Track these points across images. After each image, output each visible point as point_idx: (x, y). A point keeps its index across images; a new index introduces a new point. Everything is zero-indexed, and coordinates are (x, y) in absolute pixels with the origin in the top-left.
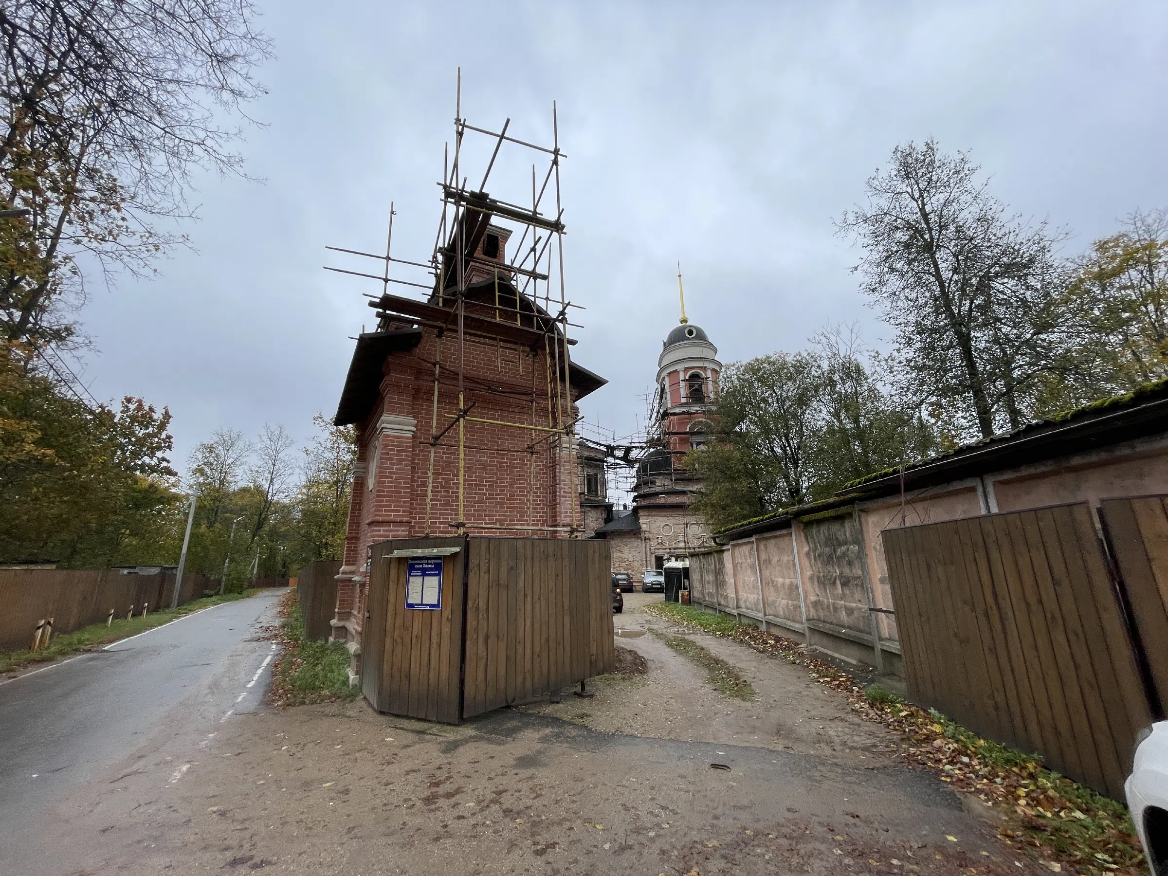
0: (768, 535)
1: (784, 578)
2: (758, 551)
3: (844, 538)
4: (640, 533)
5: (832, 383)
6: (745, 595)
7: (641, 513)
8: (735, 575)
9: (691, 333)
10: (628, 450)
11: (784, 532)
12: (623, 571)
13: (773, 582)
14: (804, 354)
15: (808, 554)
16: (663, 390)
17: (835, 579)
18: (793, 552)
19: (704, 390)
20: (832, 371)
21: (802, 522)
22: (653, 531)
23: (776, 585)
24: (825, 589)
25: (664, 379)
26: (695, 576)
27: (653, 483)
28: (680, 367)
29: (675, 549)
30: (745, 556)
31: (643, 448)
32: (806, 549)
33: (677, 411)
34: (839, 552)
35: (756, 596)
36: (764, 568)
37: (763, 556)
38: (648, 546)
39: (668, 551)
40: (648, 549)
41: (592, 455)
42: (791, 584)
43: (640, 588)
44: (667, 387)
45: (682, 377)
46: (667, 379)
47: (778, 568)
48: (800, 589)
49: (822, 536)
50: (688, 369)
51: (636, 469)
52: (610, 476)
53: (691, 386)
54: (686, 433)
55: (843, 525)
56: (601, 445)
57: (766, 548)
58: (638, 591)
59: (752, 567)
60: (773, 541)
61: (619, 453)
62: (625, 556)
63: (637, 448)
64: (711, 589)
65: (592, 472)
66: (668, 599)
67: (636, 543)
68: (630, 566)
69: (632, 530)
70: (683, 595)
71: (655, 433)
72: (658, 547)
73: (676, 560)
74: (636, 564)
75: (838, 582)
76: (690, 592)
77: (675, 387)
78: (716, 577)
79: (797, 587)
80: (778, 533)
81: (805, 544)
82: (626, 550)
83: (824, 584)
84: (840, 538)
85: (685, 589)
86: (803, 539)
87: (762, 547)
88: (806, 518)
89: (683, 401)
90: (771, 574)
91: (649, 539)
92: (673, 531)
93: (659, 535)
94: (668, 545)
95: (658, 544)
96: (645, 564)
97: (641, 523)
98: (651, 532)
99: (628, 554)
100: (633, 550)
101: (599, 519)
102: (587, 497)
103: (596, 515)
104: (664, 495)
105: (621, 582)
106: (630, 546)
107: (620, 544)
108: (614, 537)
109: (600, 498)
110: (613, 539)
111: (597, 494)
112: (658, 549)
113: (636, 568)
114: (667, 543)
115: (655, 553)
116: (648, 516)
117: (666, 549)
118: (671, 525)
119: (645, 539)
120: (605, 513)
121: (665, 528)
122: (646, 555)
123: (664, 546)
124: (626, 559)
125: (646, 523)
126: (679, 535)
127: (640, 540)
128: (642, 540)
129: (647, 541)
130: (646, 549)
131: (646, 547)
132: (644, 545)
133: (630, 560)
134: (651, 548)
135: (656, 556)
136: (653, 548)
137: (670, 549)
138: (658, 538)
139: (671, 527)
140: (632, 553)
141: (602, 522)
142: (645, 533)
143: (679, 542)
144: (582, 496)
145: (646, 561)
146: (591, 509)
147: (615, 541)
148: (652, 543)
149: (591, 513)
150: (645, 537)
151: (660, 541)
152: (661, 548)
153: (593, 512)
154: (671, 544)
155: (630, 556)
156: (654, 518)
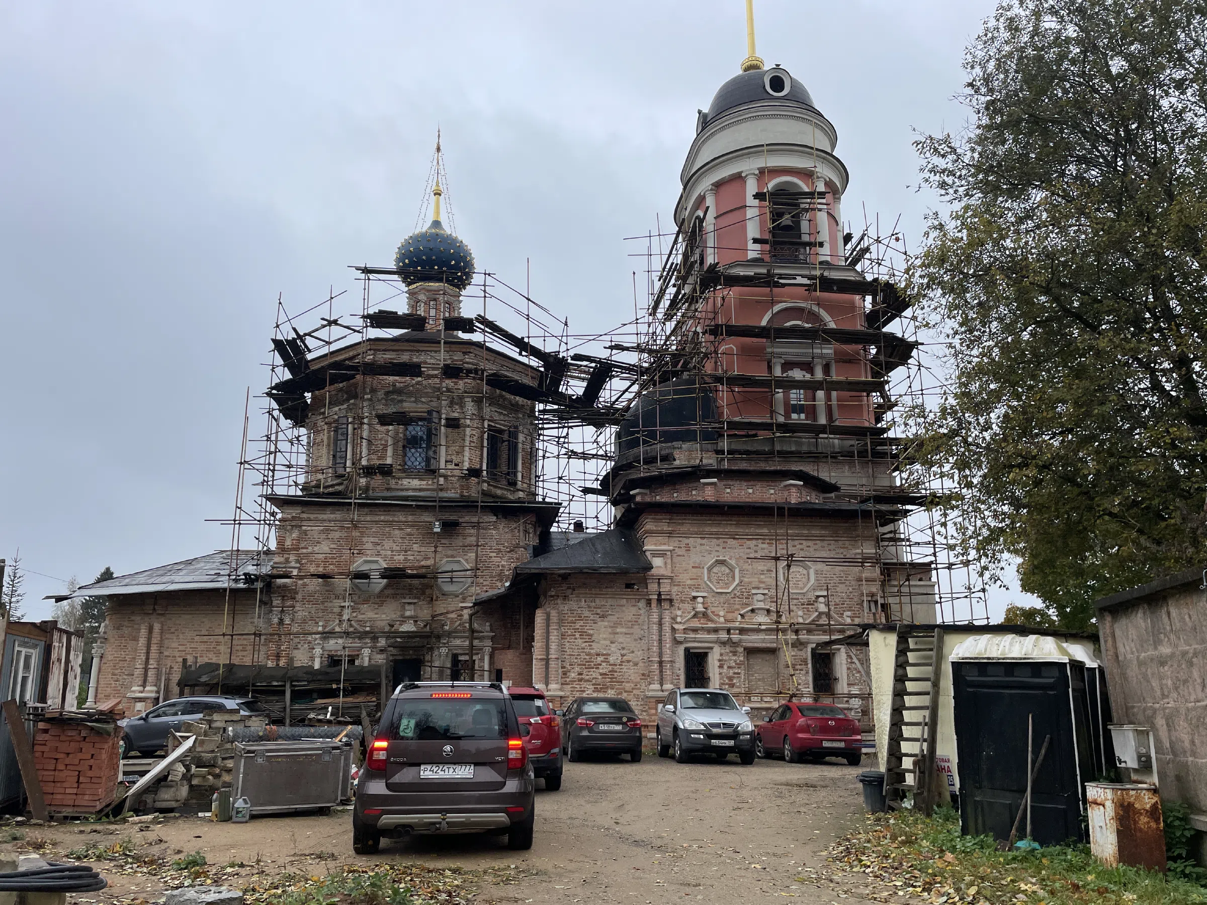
4: (644, 582)
7: (645, 527)
9: (776, 85)
10: (599, 374)
12: (594, 693)
19: (805, 226)
22: (685, 578)
25: (698, 202)
27: (667, 458)
28: (749, 166)
29: (742, 631)
38: (667, 619)
39: (723, 636)
40: (667, 628)
44: (708, 220)
50: (763, 173)
53: (774, 217)
54: (759, 333)
62: (596, 648)
63: (623, 369)
65: (502, 421)
67: (631, 610)
69: (623, 573)
72: (696, 624)
74: (631, 673)
77: (734, 217)
82: (601, 632)
89: (756, 249)
91: (671, 601)
92: (737, 581)
93: (697, 588)
94: (722, 619)
95: (695, 616)
96: (657, 672)
97: (648, 554)
98: (677, 579)
99: (608, 642)
100: (624, 630)
101: (518, 546)
102: (485, 486)
103: (509, 536)
104: (715, 480)
105: (602, 727)
106: (613, 619)
107: (587, 613)
108: (570, 591)
109: (521, 494)
110: (565, 598)
111: (514, 484)
112: (695, 630)
113: (628, 686)
114: (722, 613)
115: (686, 640)
116: (670, 534)
117: (716, 630)
118: (733, 562)
119: (659, 601)
120: (535, 532)
121: (715, 570)
122: (660, 648)
123: (712, 621)
124: (600, 659)
125: (661, 554)
126: (754, 591)
127: (642, 604)
128: (649, 602)
129: (666, 605)
130: (660, 630)
131: (660, 624)
132: (655, 618)
133: (611, 659)
134: (676, 626)
135: (687, 650)
136: (681, 627)
137: (729, 631)
138: (695, 598)
139: (732, 570)
140: (620, 640)
141: (527, 555)
142: (659, 583)
143: (753, 611)
144: (474, 480)
145: (661, 663)
146: (494, 519)
147: (573, 604)
148: (679, 613)
149: (495, 528)
150: (659, 595)
151: (700, 608)
152: (702, 629)
153: (501, 526)
154: (730, 616)
155: (613, 648)
156: (686, 541)
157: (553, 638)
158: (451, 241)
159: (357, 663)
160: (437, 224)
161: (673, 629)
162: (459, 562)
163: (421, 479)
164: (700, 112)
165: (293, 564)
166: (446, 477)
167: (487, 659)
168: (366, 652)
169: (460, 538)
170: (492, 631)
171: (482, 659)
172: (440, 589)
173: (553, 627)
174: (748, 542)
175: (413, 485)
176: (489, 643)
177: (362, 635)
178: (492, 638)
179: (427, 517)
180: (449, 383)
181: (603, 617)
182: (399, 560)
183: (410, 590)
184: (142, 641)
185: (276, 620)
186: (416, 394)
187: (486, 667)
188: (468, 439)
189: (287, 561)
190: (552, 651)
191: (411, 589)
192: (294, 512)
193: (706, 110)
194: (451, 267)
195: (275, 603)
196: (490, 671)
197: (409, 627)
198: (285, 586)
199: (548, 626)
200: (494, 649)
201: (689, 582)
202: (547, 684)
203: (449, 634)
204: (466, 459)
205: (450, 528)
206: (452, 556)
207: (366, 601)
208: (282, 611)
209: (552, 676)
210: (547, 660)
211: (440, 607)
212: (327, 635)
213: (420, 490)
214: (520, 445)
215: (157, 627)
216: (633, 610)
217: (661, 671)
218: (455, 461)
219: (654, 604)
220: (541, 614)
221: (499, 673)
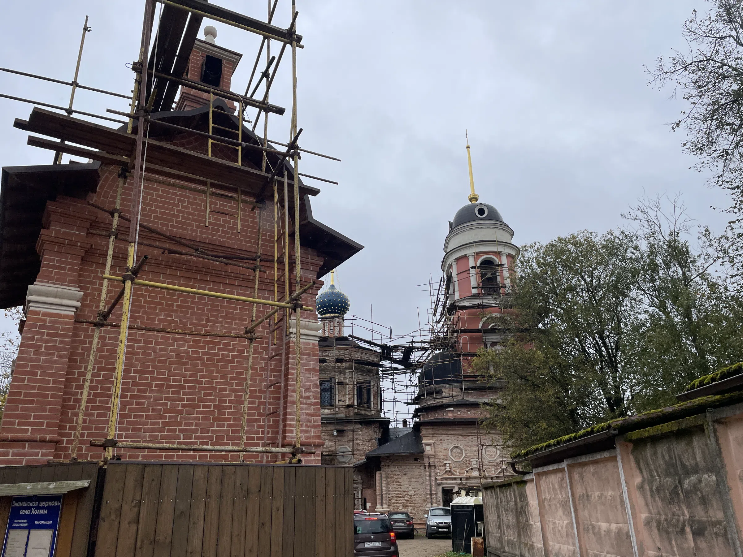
0: (584, 459)
1: (608, 521)
2: (571, 482)
3: (692, 462)
4: (422, 458)
5: (654, 267)
6: (557, 546)
7: (424, 431)
8: (542, 516)
9: (481, 211)
10: (408, 351)
11: (606, 454)
12: (401, 509)
13: (593, 527)
14: (617, 233)
15: (641, 487)
16: (449, 278)
17: (684, 525)
18: (619, 484)
19: (499, 279)
20: (653, 253)
21: (631, 441)
22: (441, 455)
23: (599, 532)
24: (670, 541)
25: (450, 266)
26: (490, 516)
27: (439, 392)
28: (469, 252)
29: (467, 479)
30: (554, 488)
31: (426, 349)
32: (638, 480)
33: (467, 303)
34: (686, 483)
35: (571, 548)
36: (581, 506)
37: (579, 491)
38: (433, 474)
39: (459, 481)
40: (433, 478)
41: (364, 357)
42: (620, 531)
43: (423, 532)
44: (454, 274)
45: (472, 263)
46: (454, 266)
47: (599, 508)
48: (634, 539)
49: (661, 462)
50: (477, 254)
51: (418, 375)
52: (386, 384)
53: (483, 275)
54: (478, 331)
55: (690, 443)
56: (375, 345)
57: (582, 478)
58: (420, 537)
59: (564, 505)
60: (591, 468)
61: (398, 355)
62: (403, 488)
63: (418, 349)
64: (511, 535)
65: (362, 378)
66: (456, 548)
67: (417, 471)
68: (410, 502)
69: (413, 454)
70: (475, 543)
71: (441, 330)
72: (446, 476)
73: (467, 494)
74: (418, 499)
75: (688, 529)
76: (484, 539)
77: (465, 275)
78: (517, 519)
79: (628, 536)
80: (598, 456)
81: (636, 472)
82: (405, 480)
83: (668, 533)
84: (687, 464)
85: (479, 535)
86: (633, 464)
87: (576, 477)
88: (635, 435)
89: (474, 291)
90: (590, 516)
91: (435, 466)
92: (464, 456)
93: (446, 460)
94: (458, 474)
95: (446, 472)
96: (430, 499)
97: (423, 445)
98: (437, 456)
99: (408, 486)
100: (415, 480)
101: (371, 439)
102: (356, 411)
103: (367, 434)
104: (452, 409)
105: (397, 524)
106: (410, 475)
107: (398, 473)
108: (390, 463)
109: (373, 412)
110: (389, 466)
111: (370, 407)
112: (446, 479)
113: (417, 505)
114: (458, 471)
115: (442, 484)
116: (433, 435)
117: (455, 479)
118: (461, 447)
119: (430, 466)
120: (380, 431)
121: (454, 451)
122: (431, 487)
123: (453, 474)
124: (405, 493)
125: (429, 445)
126: (472, 460)
127: (422, 468)
128: (425, 467)
129: (432, 468)
130: (430, 479)
131: (430, 476)
132: (428, 473)
133: (410, 493)
134: (437, 477)
135: (443, 488)
136: (440, 478)
137: (461, 479)
138: (446, 464)
139: (461, 450)
140: (413, 484)
141: (376, 443)
142: (429, 458)
143: (472, 469)
144: (351, 409)
145: (431, 494)
146: (360, 426)
147: (392, 469)
148: (438, 471)
149: (361, 431)
150: (429, 463)
151: (448, 469)
152: (449, 478)
153: (364, 430)
154: (462, 472)
155: (410, 488)
156: (441, 438)
157: (383, 485)
158: (338, 295)
161: (436, 479)
162: (346, 448)
163: (328, 409)
164: (450, 222)
166: (339, 408)
167: (360, 493)
169: (346, 436)
170: (362, 479)
171: (358, 493)
172: (338, 460)
173: (383, 479)
174: (468, 437)
175: (325, 412)
176: (360, 485)
178: (362, 483)
179: (331, 428)
180: (338, 365)
181: (405, 474)
186: (325, 371)
187: (360, 497)
188: (348, 389)
190: (383, 491)
191: (326, 461)
193: (452, 221)
194: (338, 307)
196: (361, 499)
199: (381, 479)
200: (363, 489)
201: (443, 457)
202: (382, 505)
204: (347, 399)
205: (341, 432)
206: (343, 445)
209: (384, 502)
210: (382, 495)
213: (328, 414)
214: (372, 388)
216: (418, 471)
217: (431, 499)
218: (343, 399)
219: (427, 468)
220: (378, 474)
221: (365, 499)
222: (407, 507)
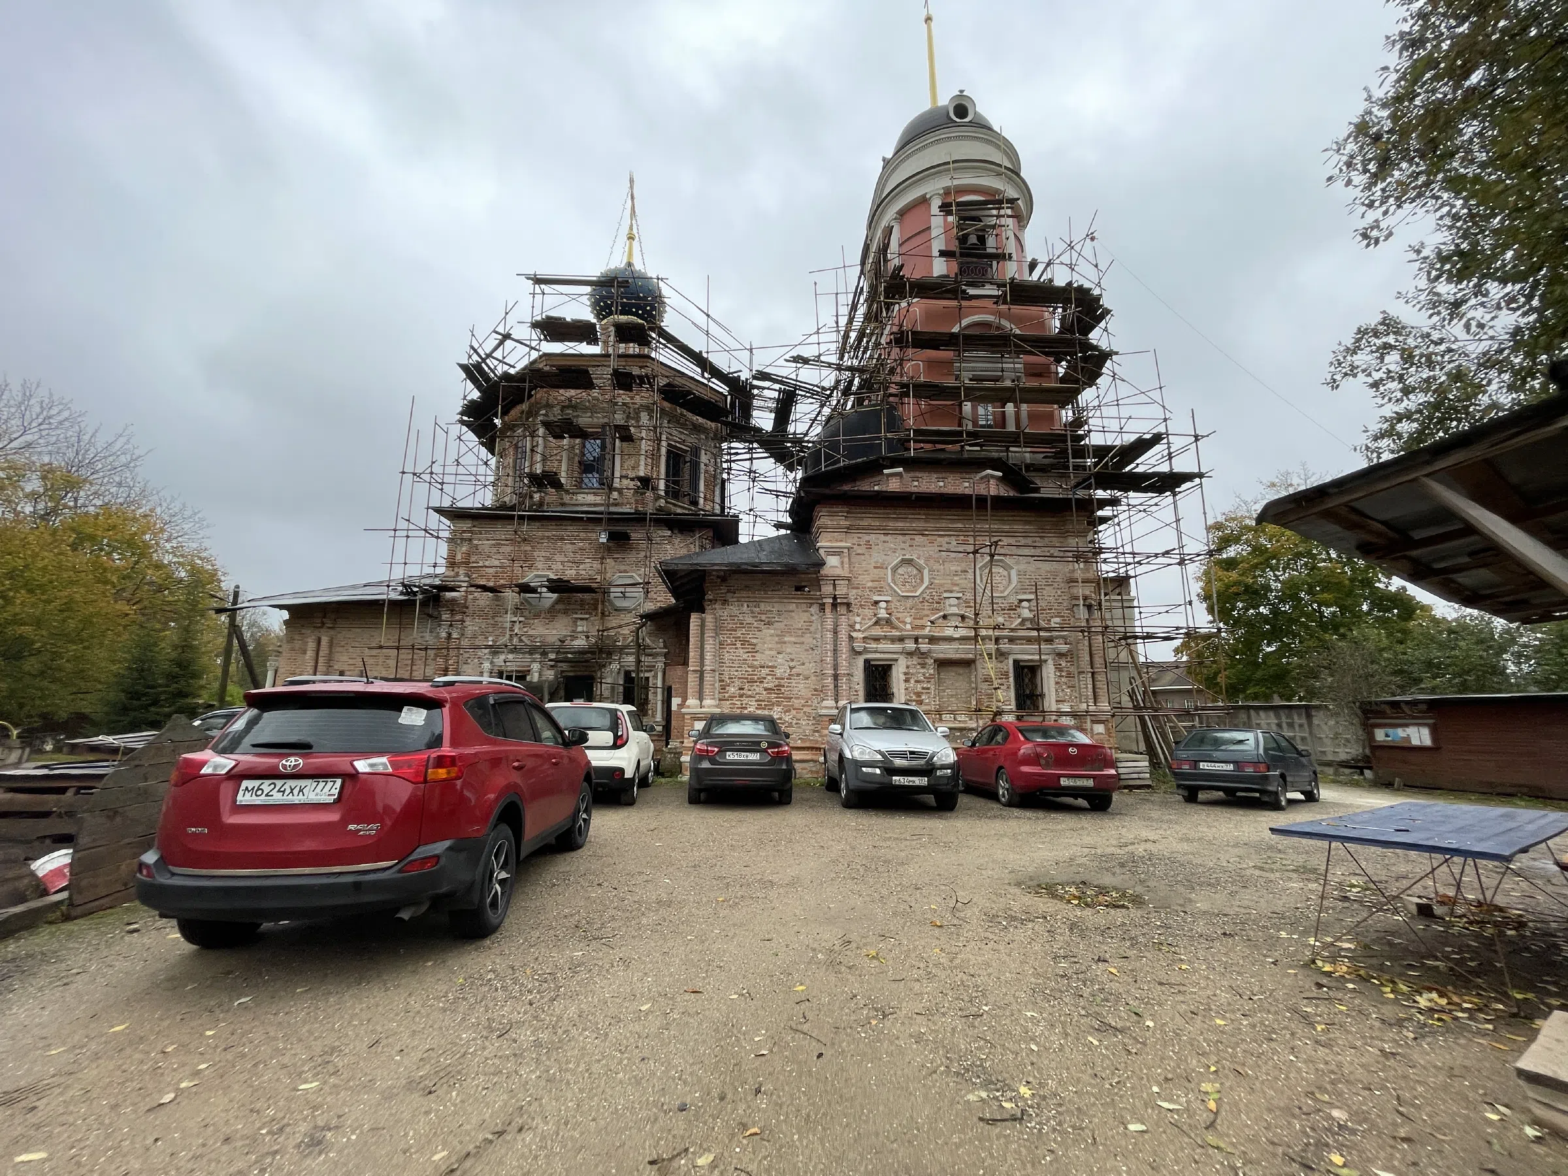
4: (817, 583)
7: (824, 518)
9: (961, 113)
10: (787, 399)
19: (991, 240)
22: (866, 580)
25: (885, 234)
28: (931, 188)
29: (933, 640)
38: (843, 626)
39: (910, 646)
40: (843, 635)
44: (893, 247)
46: (895, 230)
50: (948, 193)
51: (800, 471)
53: (960, 227)
61: (763, 417)
62: (760, 658)
67: (801, 615)
68: (778, 695)
69: (792, 572)
72: (877, 631)
74: (801, 688)
77: (918, 240)
82: (766, 638)
89: (939, 270)
91: (848, 605)
92: (926, 583)
93: (880, 591)
94: (908, 627)
95: (876, 623)
96: (832, 687)
97: (822, 551)
98: (855, 582)
99: (774, 653)
100: (793, 639)
102: (662, 502)
103: (684, 551)
104: (901, 469)
105: (731, 756)
106: (781, 626)
107: (749, 620)
108: (729, 595)
110: (725, 602)
111: (695, 503)
112: (877, 639)
113: (797, 703)
114: (908, 620)
115: (866, 651)
116: (848, 529)
117: (901, 639)
118: (922, 562)
119: (834, 605)
121: (900, 571)
122: (835, 659)
123: (896, 628)
124: (765, 671)
125: (837, 553)
126: (946, 595)
127: (814, 609)
128: (822, 607)
129: (842, 610)
130: (835, 639)
131: (835, 632)
132: (829, 624)
133: (779, 672)
134: (854, 634)
135: (867, 661)
136: (860, 635)
137: (916, 640)
138: (877, 603)
139: (920, 571)
140: (788, 650)
142: (834, 585)
143: (945, 617)
144: (649, 495)
145: (836, 677)
146: (669, 533)
147: (733, 609)
148: (858, 619)
149: (670, 543)
150: (835, 598)
151: (883, 614)
152: (885, 638)
153: (677, 541)
154: (919, 622)
155: (780, 659)
156: (867, 538)
157: (707, 647)
159: (528, 678)
160: (630, 264)
161: (851, 638)
162: (632, 577)
163: (595, 494)
164: (884, 159)
165: (462, 578)
166: (620, 491)
167: (660, 676)
168: (535, 667)
169: (634, 552)
170: (665, 647)
171: (655, 677)
172: (612, 604)
173: (708, 634)
174: (939, 539)
175: (589, 500)
176: (662, 660)
177: (532, 651)
178: (666, 655)
179: (594, 529)
180: (623, 397)
181: (769, 623)
182: (570, 574)
183: (582, 605)
184: (310, 654)
185: (444, 635)
186: (593, 409)
187: (659, 684)
188: (643, 452)
189: (457, 574)
190: (707, 662)
191: (582, 603)
192: (466, 525)
193: (889, 155)
195: (444, 617)
196: (663, 688)
197: (580, 643)
198: (453, 600)
199: (702, 634)
200: (665, 666)
201: (870, 584)
202: (701, 699)
203: (621, 650)
204: (642, 466)
205: (617, 539)
206: (625, 571)
207: (537, 616)
208: (451, 625)
209: (707, 691)
210: (701, 673)
211: (613, 622)
212: (495, 650)
213: (595, 505)
214: (702, 466)
215: (325, 641)
216: (805, 616)
217: (836, 686)
218: (631, 476)
219: (828, 609)
220: (694, 619)
221: (669, 689)
222: (771, 705)
